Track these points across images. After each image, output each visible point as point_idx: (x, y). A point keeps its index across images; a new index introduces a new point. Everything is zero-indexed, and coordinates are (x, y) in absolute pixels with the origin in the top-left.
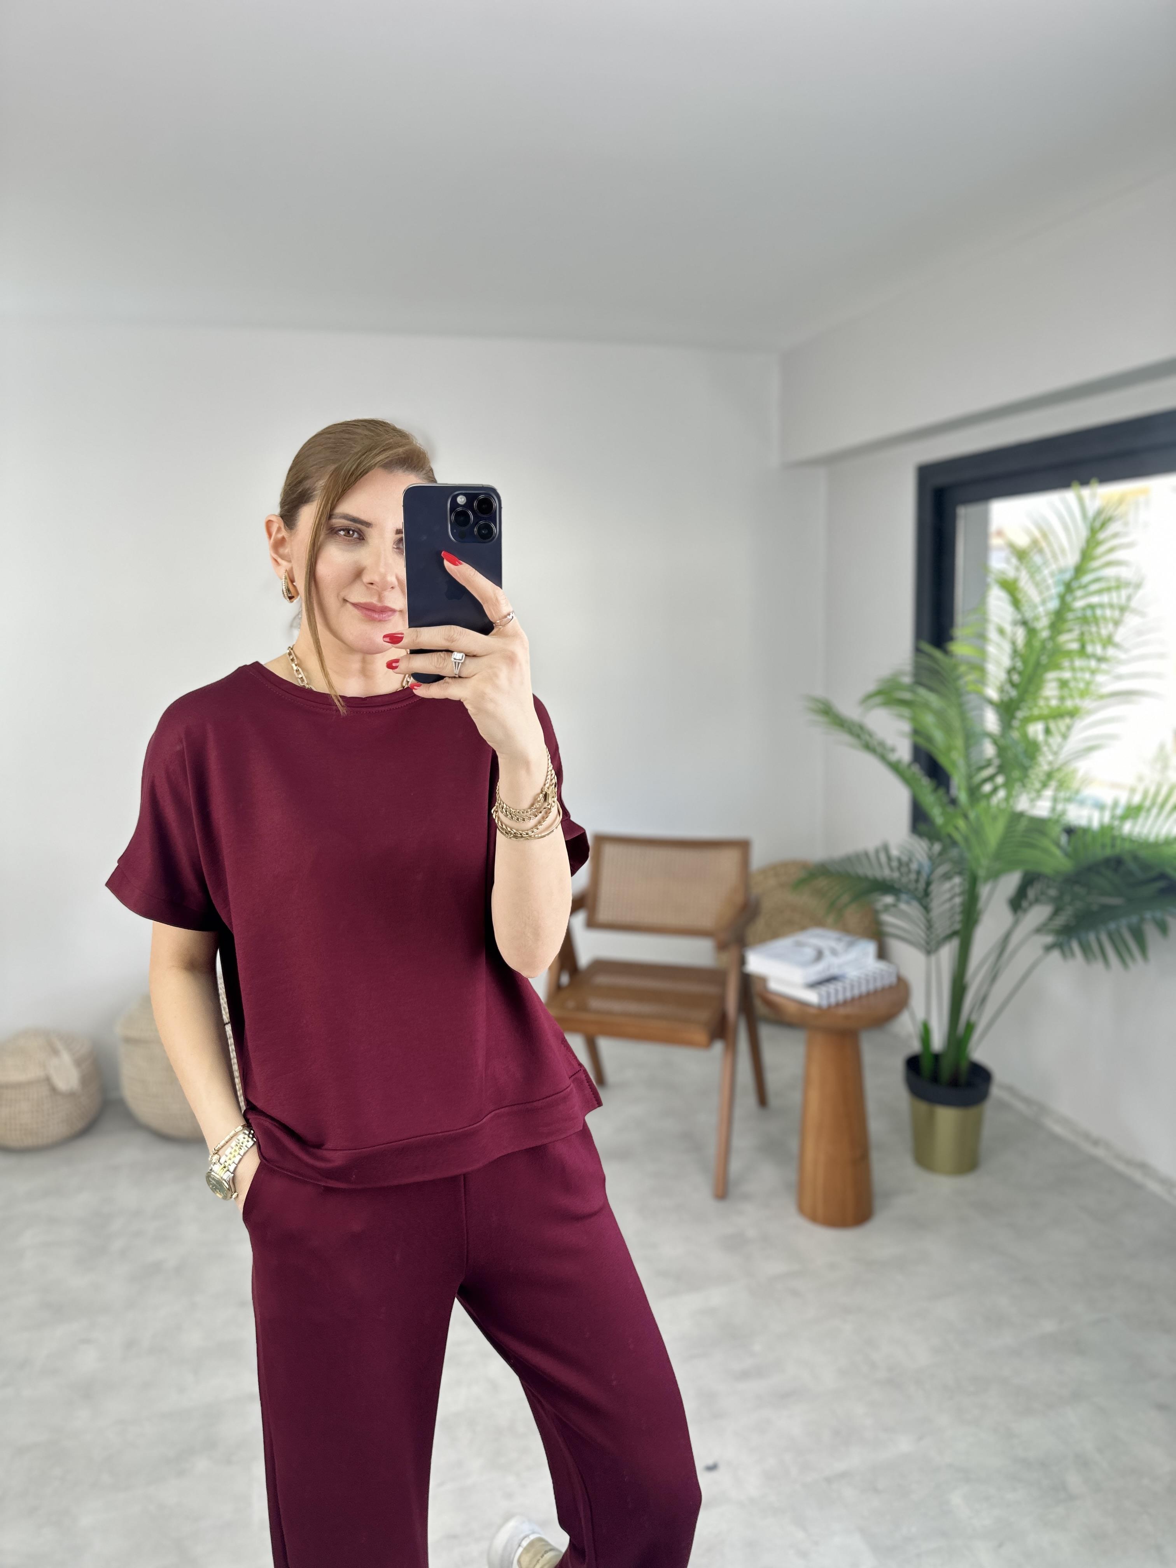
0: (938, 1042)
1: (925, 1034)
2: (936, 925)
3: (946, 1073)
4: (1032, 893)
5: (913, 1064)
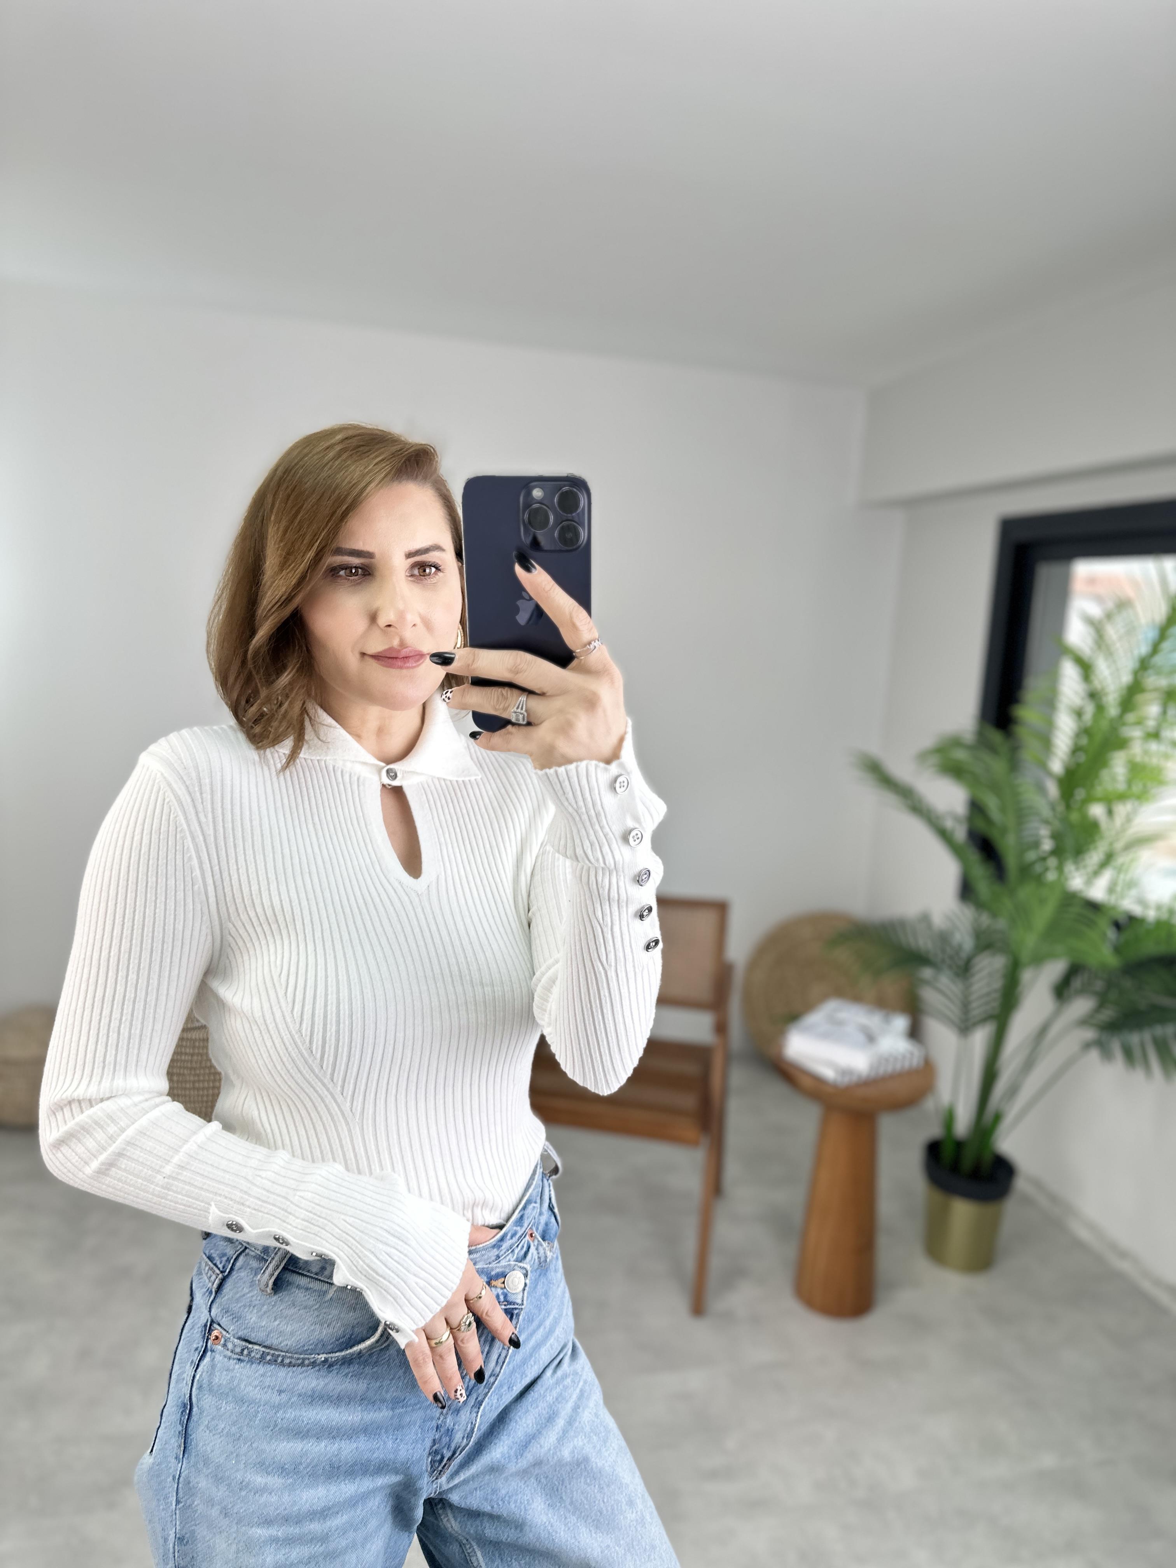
0: (962, 1128)
1: (949, 1119)
2: (974, 1005)
3: (967, 1163)
4: (1077, 983)
5: (934, 1150)
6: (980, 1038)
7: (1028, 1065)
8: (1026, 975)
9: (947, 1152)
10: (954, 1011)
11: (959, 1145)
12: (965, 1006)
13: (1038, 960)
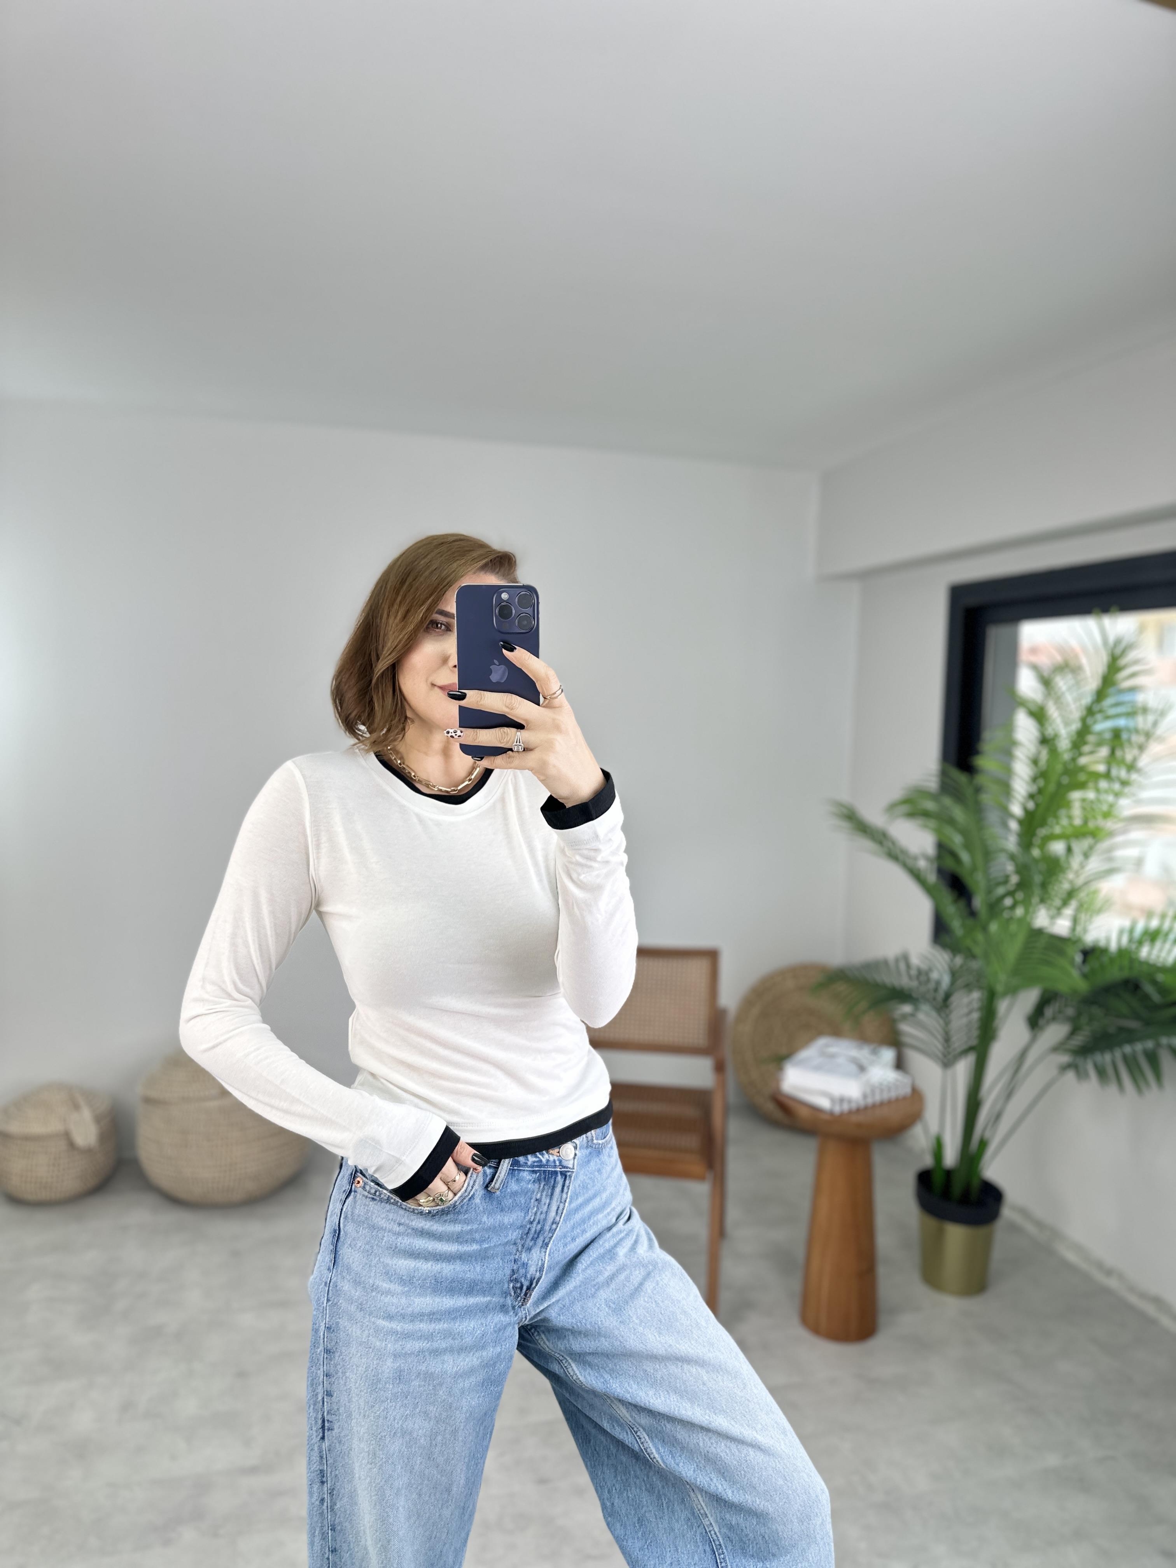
0: (950, 1157)
1: (938, 1151)
2: (954, 1039)
3: (957, 1188)
4: (1049, 1012)
5: (924, 1179)
6: (963, 1068)
7: (1009, 1093)
8: (1002, 1006)
9: (938, 1180)
10: (937, 1046)
11: (949, 1173)
12: (947, 1040)
13: (1012, 991)
